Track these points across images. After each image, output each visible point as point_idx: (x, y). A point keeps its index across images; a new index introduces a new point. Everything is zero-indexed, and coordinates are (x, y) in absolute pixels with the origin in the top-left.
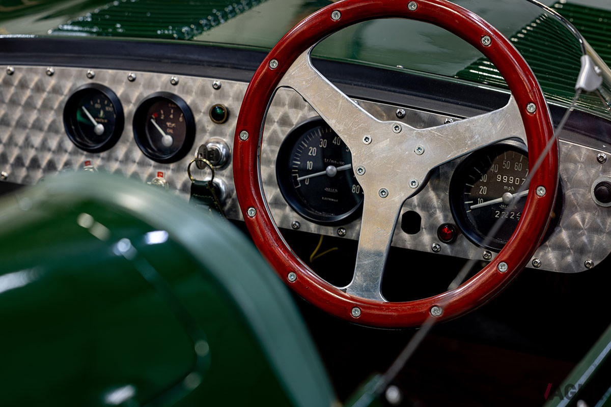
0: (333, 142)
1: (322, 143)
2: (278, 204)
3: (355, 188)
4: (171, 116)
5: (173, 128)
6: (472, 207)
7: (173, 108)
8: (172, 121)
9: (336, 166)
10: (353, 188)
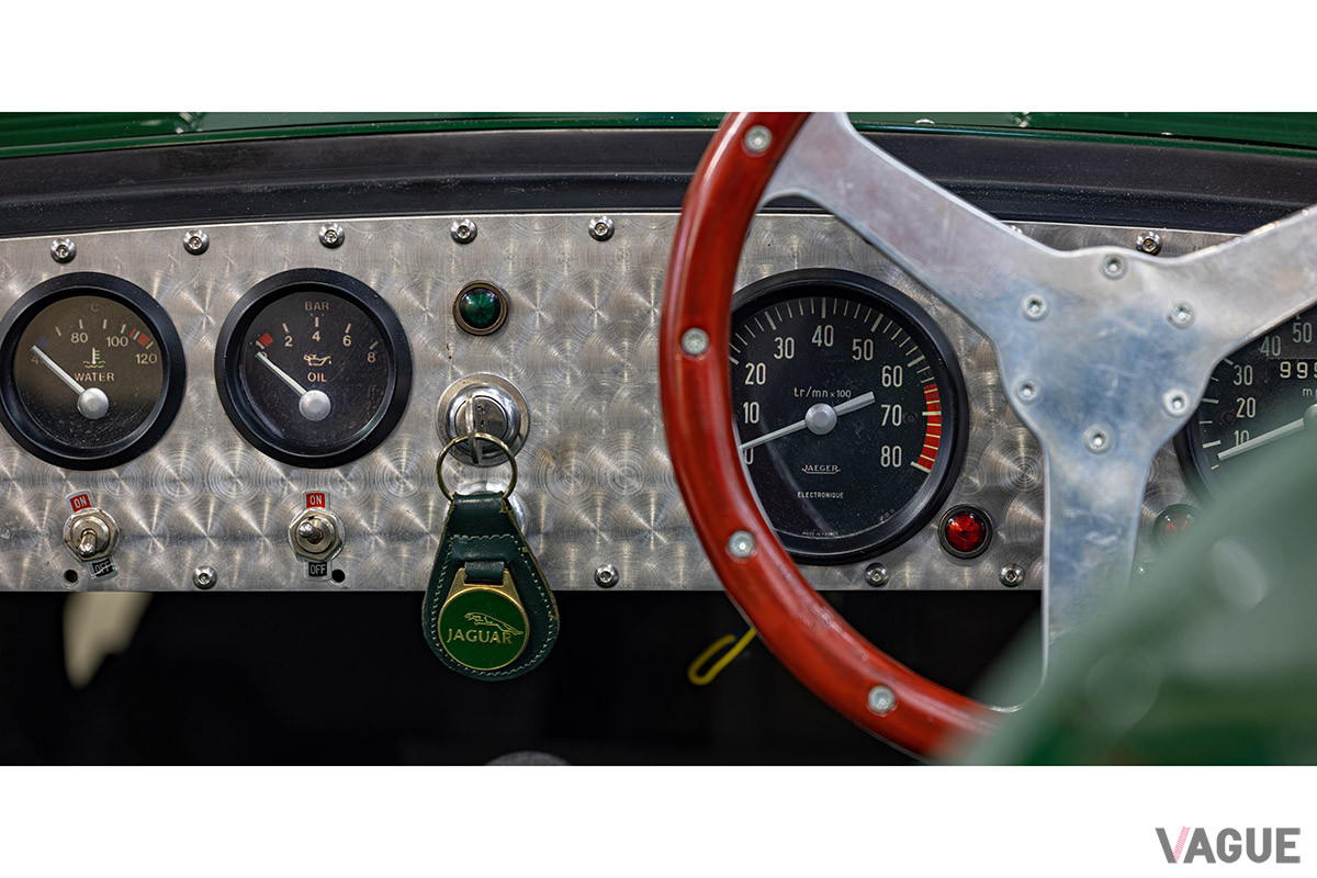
0: (814, 341)
1: (780, 347)
2: (674, 529)
3: (888, 455)
4: (317, 336)
5: (324, 369)
6: (1220, 455)
7: (317, 313)
8: (319, 349)
9: (833, 402)
10: (884, 455)
